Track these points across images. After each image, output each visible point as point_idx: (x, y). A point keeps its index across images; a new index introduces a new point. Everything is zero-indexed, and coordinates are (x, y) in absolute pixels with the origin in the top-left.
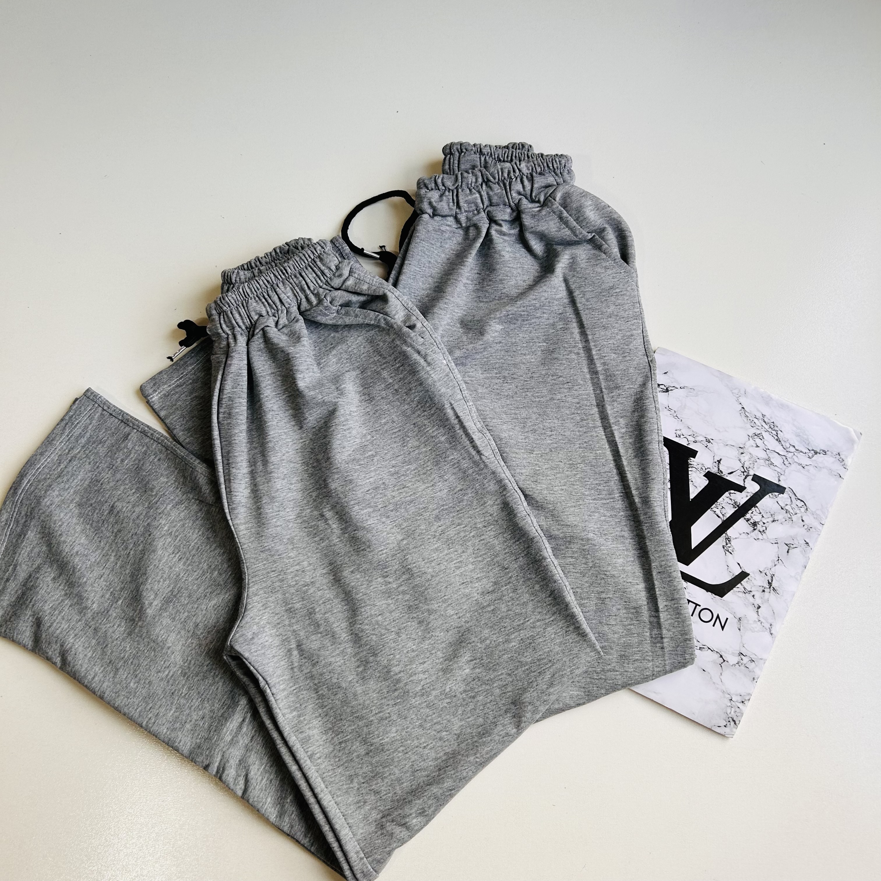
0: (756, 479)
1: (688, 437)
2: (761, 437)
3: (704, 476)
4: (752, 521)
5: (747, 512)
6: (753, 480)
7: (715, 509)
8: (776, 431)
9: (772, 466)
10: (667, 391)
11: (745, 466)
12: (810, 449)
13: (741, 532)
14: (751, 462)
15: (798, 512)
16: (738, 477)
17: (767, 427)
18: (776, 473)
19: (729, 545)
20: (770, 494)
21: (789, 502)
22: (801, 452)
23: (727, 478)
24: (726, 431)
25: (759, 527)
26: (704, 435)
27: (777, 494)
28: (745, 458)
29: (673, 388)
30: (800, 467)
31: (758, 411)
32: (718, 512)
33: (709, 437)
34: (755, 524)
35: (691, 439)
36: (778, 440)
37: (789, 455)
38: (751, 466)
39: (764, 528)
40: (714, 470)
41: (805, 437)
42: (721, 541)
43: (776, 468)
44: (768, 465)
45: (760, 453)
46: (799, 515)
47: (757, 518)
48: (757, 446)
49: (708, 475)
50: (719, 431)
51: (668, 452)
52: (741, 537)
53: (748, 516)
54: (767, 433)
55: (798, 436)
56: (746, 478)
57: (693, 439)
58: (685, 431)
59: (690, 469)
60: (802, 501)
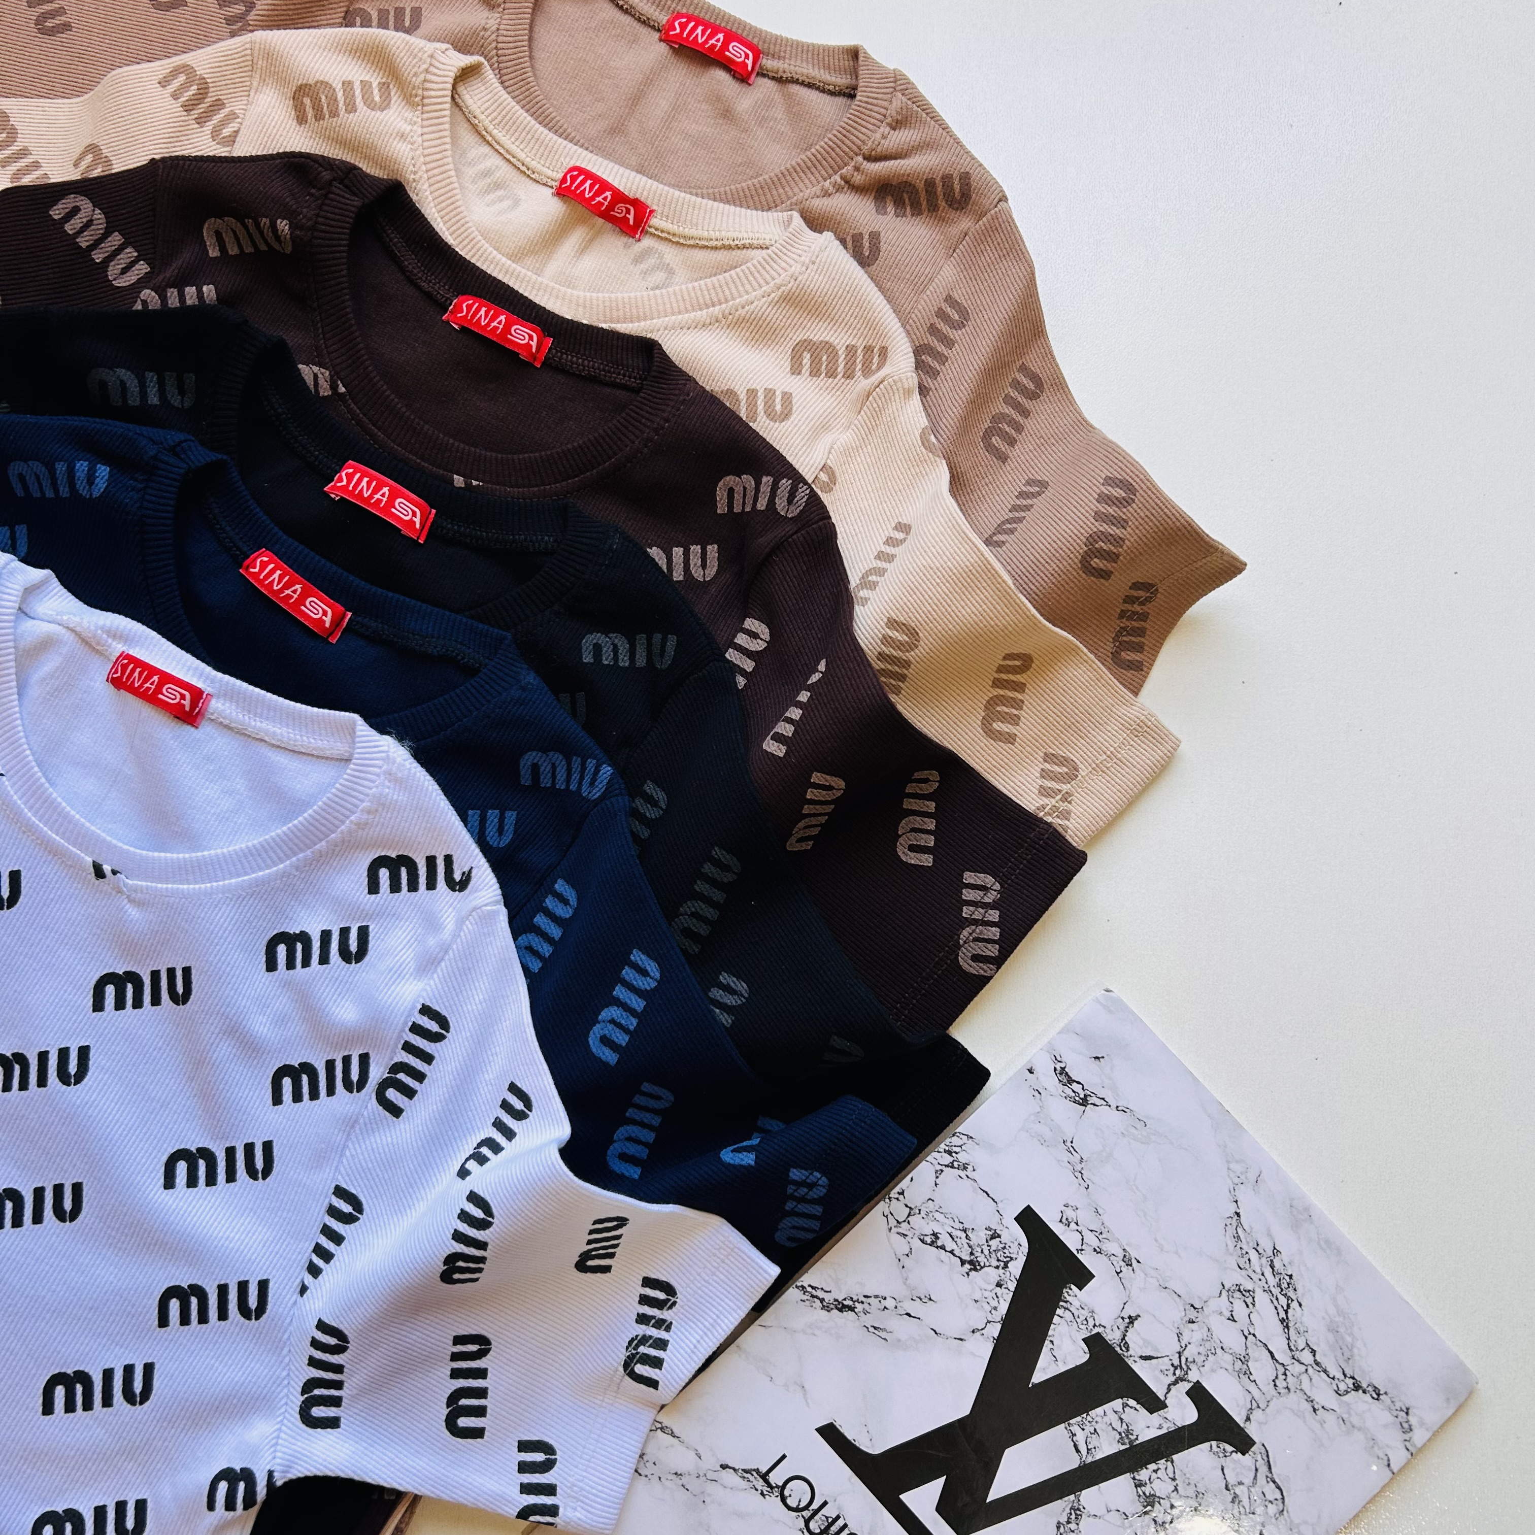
0: (1198, 1394)
1: (1086, 1233)
2: (1249, 1301)
3: (1083, 1340)
4: (1148, 1490)
5: (1144, 1465)
6: (1188, 1393)
7: (1076, 1429)
8: (1289, 1298)
9: (1245, 1379)
10: (1084, 1102)
11: (1186, 1354)
12: (1349, 1372)
13: (1113, 1508)
14: (1202, 1350)
15: (1259, 1510)
16: (1158, 1373)
17: (1272, 1281)
18: (1249, 1398)
19: (1073, 1526)
20: (1214, 1443)
21: (1248, 1480)
22: (1325, 1371)
23: (1134, 1367)
24: (1176, 1253)
25: (1158, 1512)
26: (1124, 1244)
27: (1229, 1448)
28: (1193, 1335)
29: (1098, 1102)
30: (1308, 1406)
31: (1270, 1235)
32: (1080, 1437)
33: (1133, 1254)
34: (1150, 1501)
35: (1091, 1239)
36: (1285, 1323)
37: (1297, 1368)
38: (1200, 1360)
39: (1169, 1518)
40: (1112, 1336)
41: (1349, 1339)
42: (1058, 1509)
43: (1252, 1388)
44: (1239, 1372)
45: (1231, 1337)
46: (1259, 1519)
47: (1161, 1487)
48: (1232, 1319)
49: (1095, 1342)
50: (1162, 1249)
51: (1026, 1251)
52: (1108, 1517)
53: (1143, 1475)
54: (1266, 1296)
55: (1333, 1330)
56: (1175, 1383)
57: (1095, 1243)
58: (1085, 1217)
59: (1059, 1311)
60: (1279, 1488)
